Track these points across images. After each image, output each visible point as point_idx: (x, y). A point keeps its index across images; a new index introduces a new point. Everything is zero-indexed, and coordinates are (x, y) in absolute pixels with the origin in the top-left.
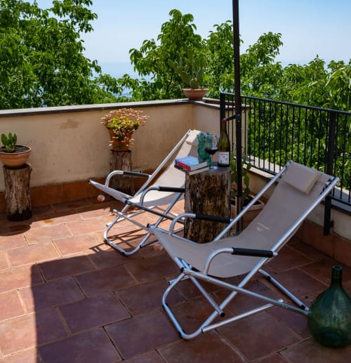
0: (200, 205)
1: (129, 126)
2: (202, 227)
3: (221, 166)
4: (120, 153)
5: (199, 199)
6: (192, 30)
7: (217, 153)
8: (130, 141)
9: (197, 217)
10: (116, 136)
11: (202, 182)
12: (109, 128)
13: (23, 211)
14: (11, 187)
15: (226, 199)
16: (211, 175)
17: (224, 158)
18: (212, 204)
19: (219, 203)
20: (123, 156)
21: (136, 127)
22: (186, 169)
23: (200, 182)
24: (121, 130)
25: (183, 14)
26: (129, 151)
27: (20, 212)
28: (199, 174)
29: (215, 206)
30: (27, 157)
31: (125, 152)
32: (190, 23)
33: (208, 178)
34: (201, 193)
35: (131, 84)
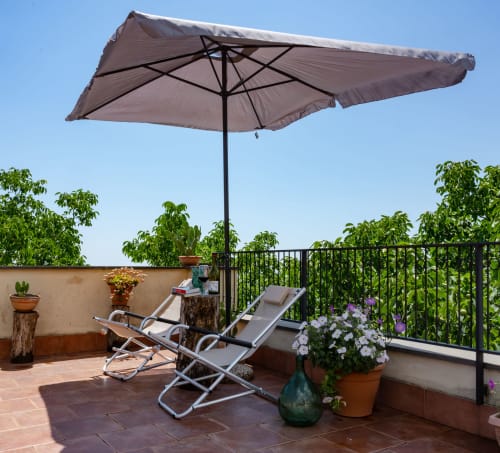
1: (129, 281)
3: (211, 293)
4: (119, 307)
5: (193, 319)
6: (185, 219)
7: (208, 281)
9: (190, 329)
10: (117, 289)
11: (195, 304)
12: (109, 284)
13: (27, 354)
14: (19, 329)
15: (215, 320)
16: (202, 298)
17: (214, 286)
18: (203, 323)
19: (210, 322)
21: (136, 283)
23: (193, 304)
25: (177, 204)
26: (128, 307)
27: (24, 354)
28: (193, 297)
30: (36, 302)
32: (183, 212)
33: (200, 299)
34: (194, 314)
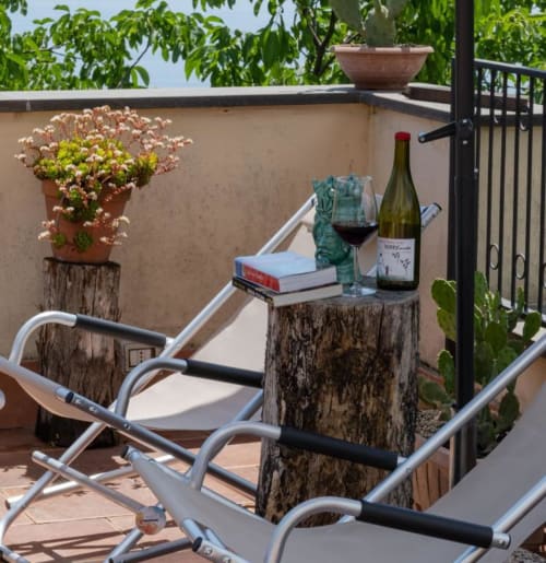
0: (306, 412)
1: (114, 169)
2: (309, 487)
3: (386, 285)
4: (76, 269)
5: (305, 391)
8: (115, 223)
10: (67, 203)
11: (315, 332)
12: (43, 177)
15: (396, 397)
16: (345, 308)
17: (395, 258)
18: (344, 407)
19: (370, 406)
20: (86, 282)
21: (142, 175)
22: (264, 289)
23: (309, 331)
24: (84, 183)
26: (114, 266)
28: (307, 306)
29: (354, 418)
31: (99, 265)
33: (334, 317)
34: (311, 370)
35: (168, 32)
